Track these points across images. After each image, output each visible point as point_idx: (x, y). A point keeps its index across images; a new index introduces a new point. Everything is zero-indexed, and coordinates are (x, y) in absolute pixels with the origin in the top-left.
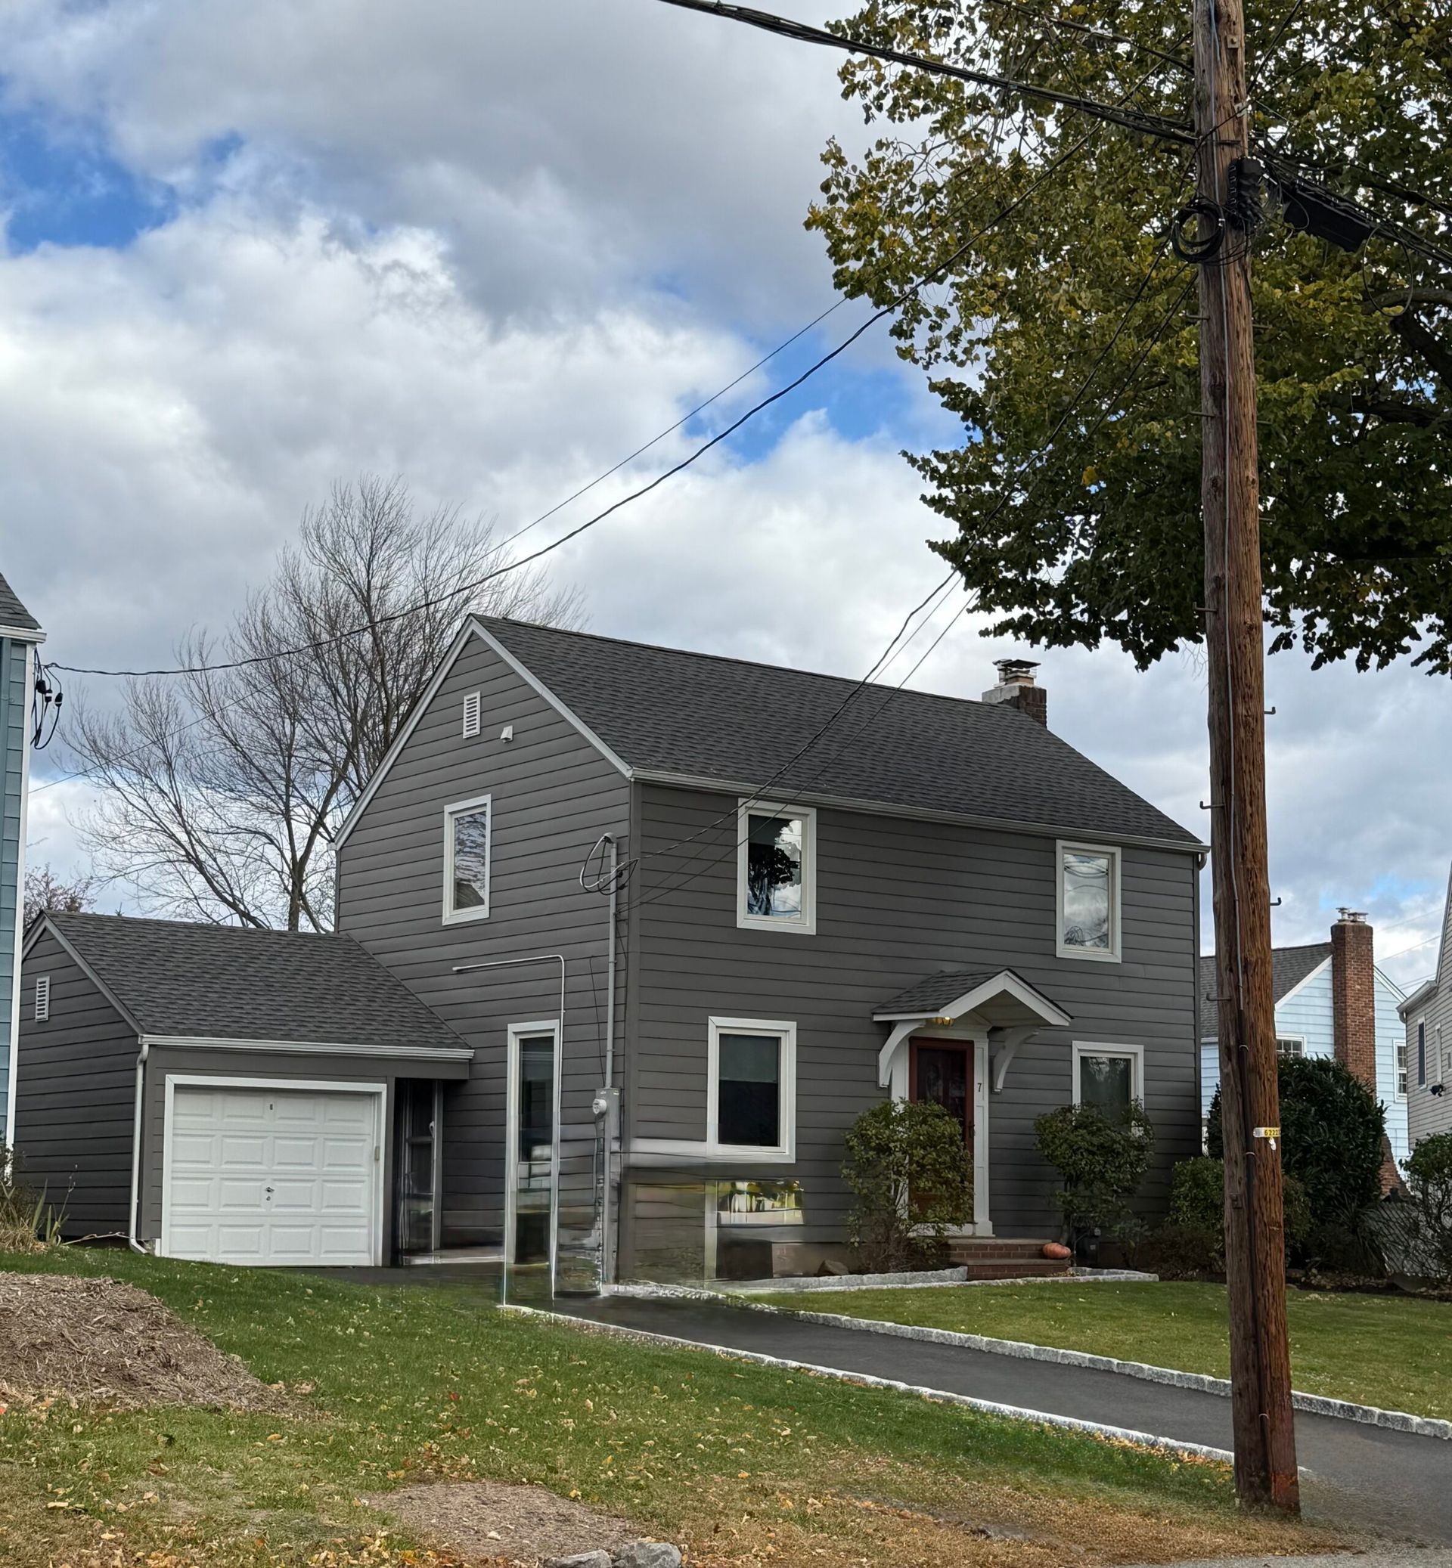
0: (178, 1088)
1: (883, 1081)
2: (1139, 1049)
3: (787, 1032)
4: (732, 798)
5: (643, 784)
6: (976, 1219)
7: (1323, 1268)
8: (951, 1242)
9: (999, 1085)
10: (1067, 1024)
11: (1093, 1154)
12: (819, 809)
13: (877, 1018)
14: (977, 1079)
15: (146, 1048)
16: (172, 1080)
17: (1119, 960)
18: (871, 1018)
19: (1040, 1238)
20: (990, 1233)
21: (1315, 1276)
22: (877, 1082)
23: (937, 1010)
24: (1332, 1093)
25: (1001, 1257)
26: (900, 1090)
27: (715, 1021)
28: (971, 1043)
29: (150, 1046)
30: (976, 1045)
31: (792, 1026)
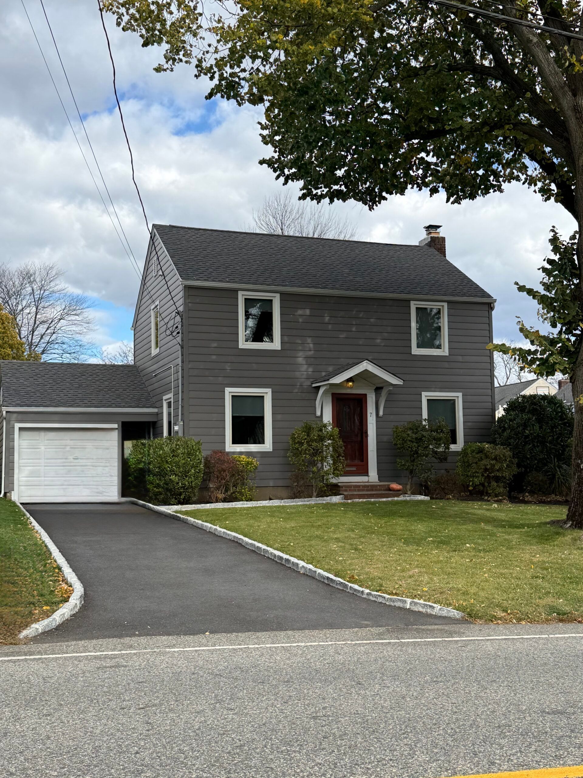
0: (20, 429)
1: (318, 413)
2: (460, 395)
3: (267, 394)
4: (236, 291)
5: (189, 287)
6: (369, 474)
7: (532, 493)
8: (339, 484)
9: (381, 413)
10: (402, 384)
11: (412, 442)
12: (280, 294)
13: (314, 385)
14: (369, 411)
15: (4, 413)
16: (17, 426)
17: (448, 355)
18: (311, 386)
19: (387, 482)
20: (377, 480)
21: (527, 496)
22: (315, 414)
23: (328, 380)
24: (544, 410)
25: (367, 490)
26: (328, 417)
27: (228, 390)
28: (366, 395)
29: (7, 412)
30: (368, 396)
31: (269, 391)
